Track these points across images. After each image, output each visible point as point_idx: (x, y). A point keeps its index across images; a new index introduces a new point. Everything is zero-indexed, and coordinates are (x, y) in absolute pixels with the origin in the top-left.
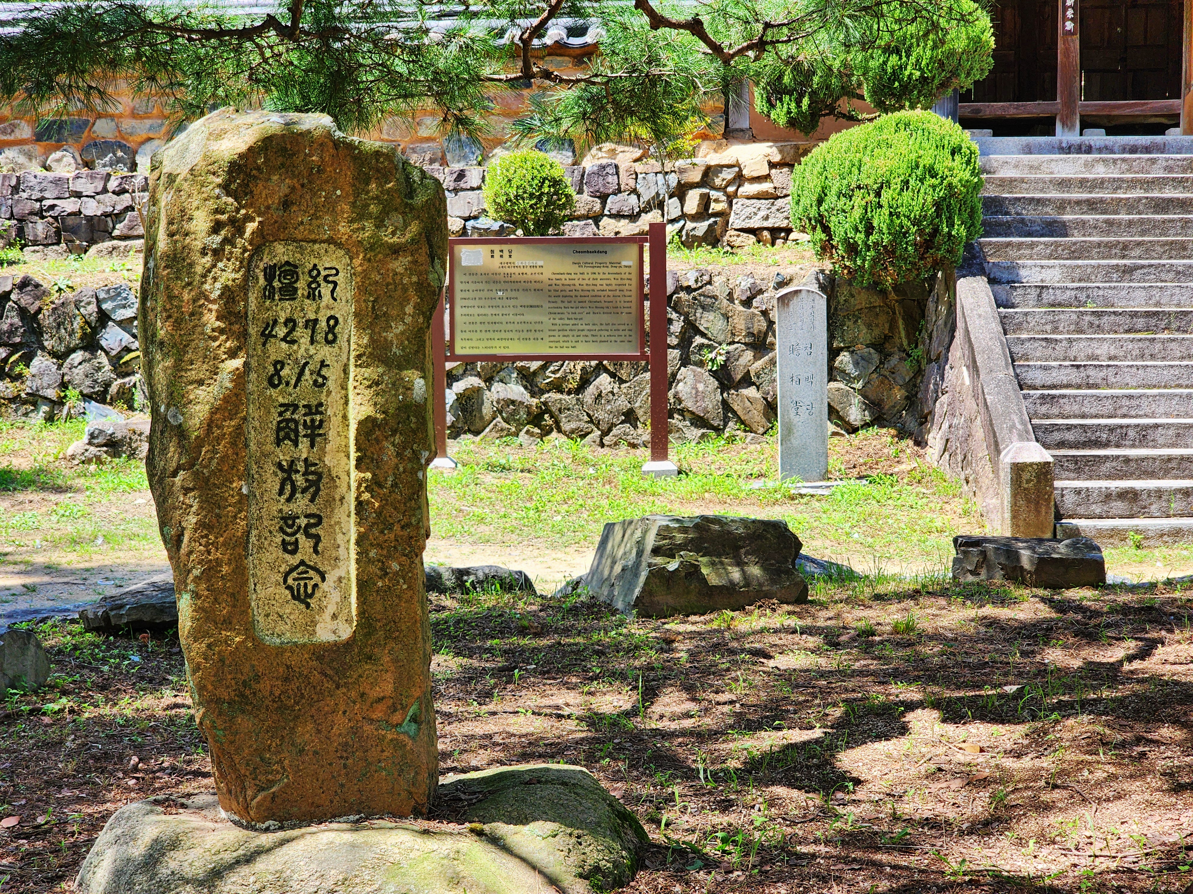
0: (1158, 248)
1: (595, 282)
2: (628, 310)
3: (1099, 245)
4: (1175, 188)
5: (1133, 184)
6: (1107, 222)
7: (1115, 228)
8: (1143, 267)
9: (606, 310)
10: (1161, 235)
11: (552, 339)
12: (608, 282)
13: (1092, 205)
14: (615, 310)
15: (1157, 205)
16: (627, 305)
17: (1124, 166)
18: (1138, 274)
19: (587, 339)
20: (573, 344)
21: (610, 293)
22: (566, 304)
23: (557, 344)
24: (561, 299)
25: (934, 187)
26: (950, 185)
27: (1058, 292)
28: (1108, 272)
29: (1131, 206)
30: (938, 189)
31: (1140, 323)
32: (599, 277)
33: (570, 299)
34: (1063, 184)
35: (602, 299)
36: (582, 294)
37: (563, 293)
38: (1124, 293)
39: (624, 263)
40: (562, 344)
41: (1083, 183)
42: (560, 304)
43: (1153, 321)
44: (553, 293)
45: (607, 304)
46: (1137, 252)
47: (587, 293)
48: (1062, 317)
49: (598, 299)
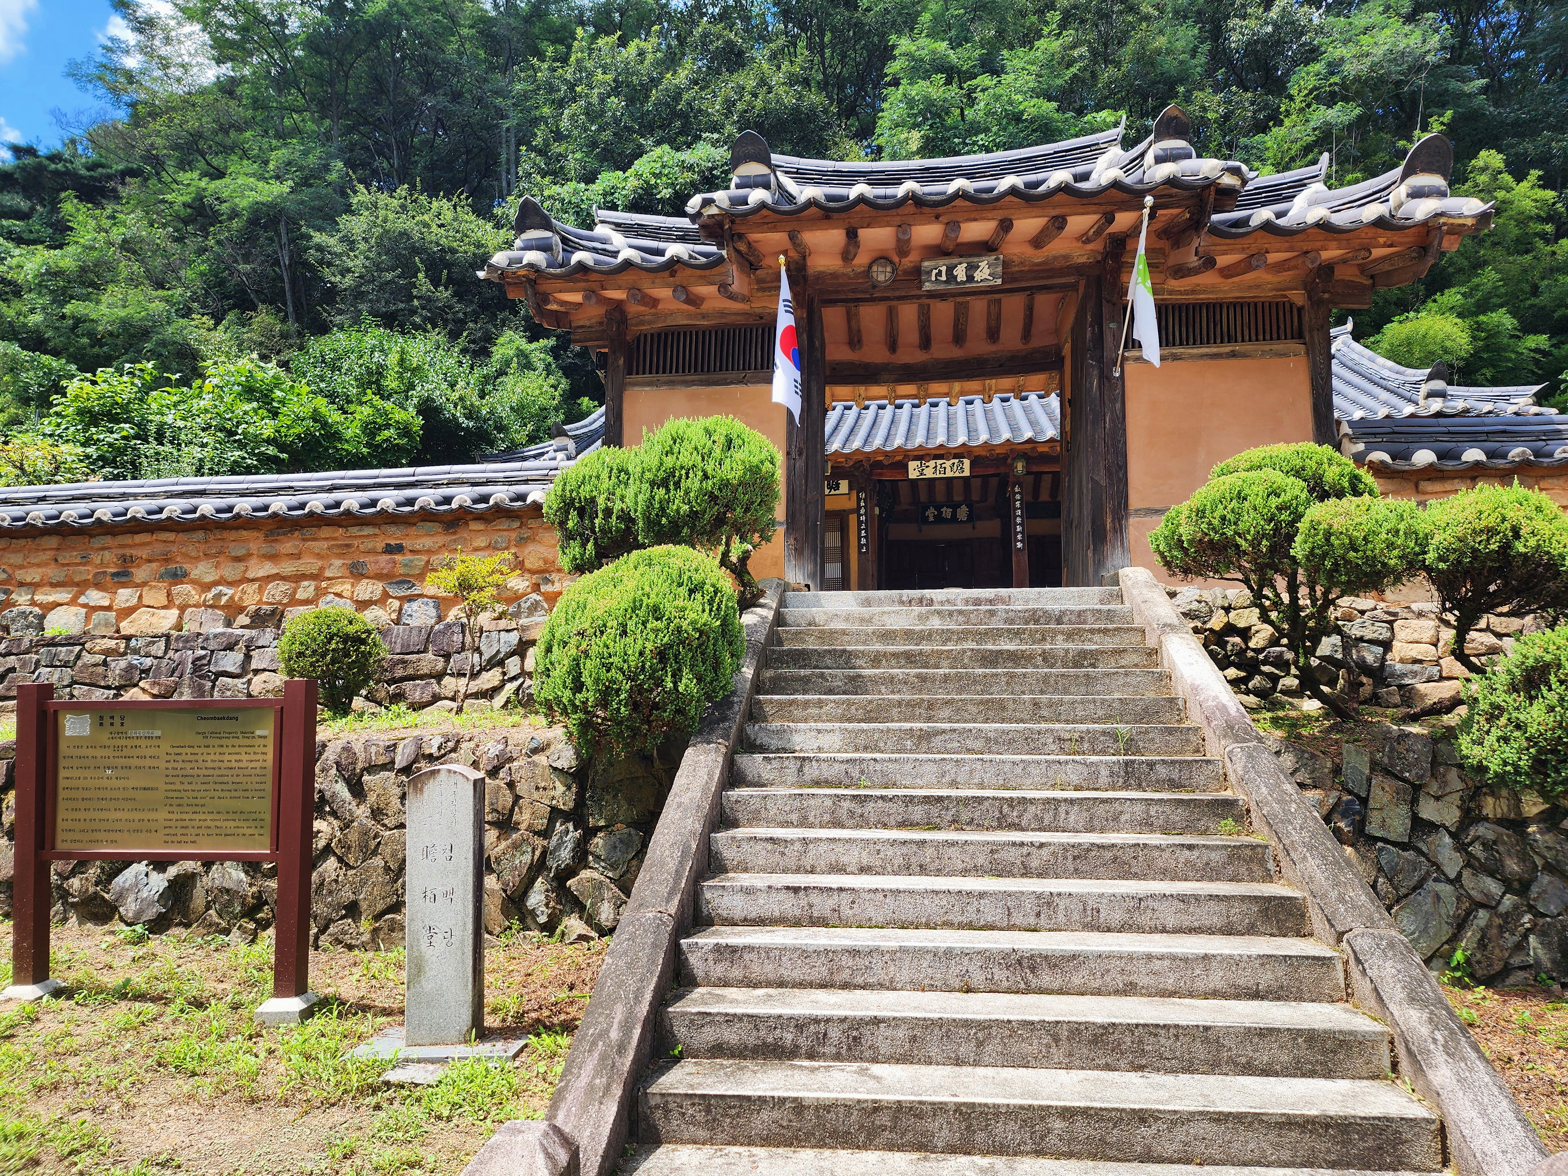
0: (973, 709)
1: (221, 758)
2: (261, 794)
3: (900, 703)
4: (1011, 640)
5: (963, 636)
6: (918, 676)
7: (929, 684)
8: (944, 732)
9: (234, 794)
10: (983, 692)
11: (168, 831)
12: (238, 757)
13: (910, 658)
14: (246, 794)
15: (984, 658)
16: (258, 787)
17: (961, 619)
18: (937, 741)
19: (210, 832)
20: (193, 838)
21: (240, 772)
22: (186, 787)
23: (174, 838)
24: (181, 779)
25: (656, 631)
26: (679, 629)
27: (824, 766)
28: (901, 739)
29: (955, 659)
30: (661, 635)
31: (917, 813)
32: (227, 751)
33: (190, 779)
34: (887, 636)
35: (230, 779)
36: (207, 772)
37: (184, 772)
38: (908, 767)
39: (258, 732)
40: (179, 838)
41: (909, 635)
42: (178, 787)
43: (935, 811)
44: (171, 772)
45: (235, 786)
46: (946, 712)
47: (211, 772)
48: (812, 802)
49: (225, 779)
